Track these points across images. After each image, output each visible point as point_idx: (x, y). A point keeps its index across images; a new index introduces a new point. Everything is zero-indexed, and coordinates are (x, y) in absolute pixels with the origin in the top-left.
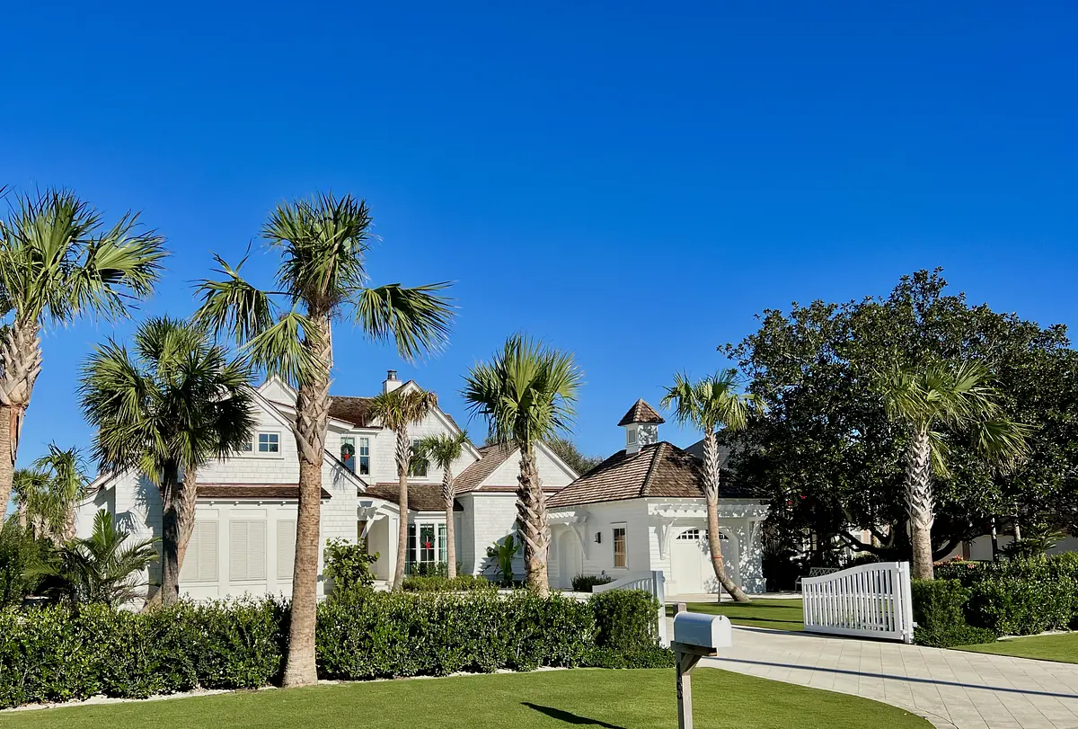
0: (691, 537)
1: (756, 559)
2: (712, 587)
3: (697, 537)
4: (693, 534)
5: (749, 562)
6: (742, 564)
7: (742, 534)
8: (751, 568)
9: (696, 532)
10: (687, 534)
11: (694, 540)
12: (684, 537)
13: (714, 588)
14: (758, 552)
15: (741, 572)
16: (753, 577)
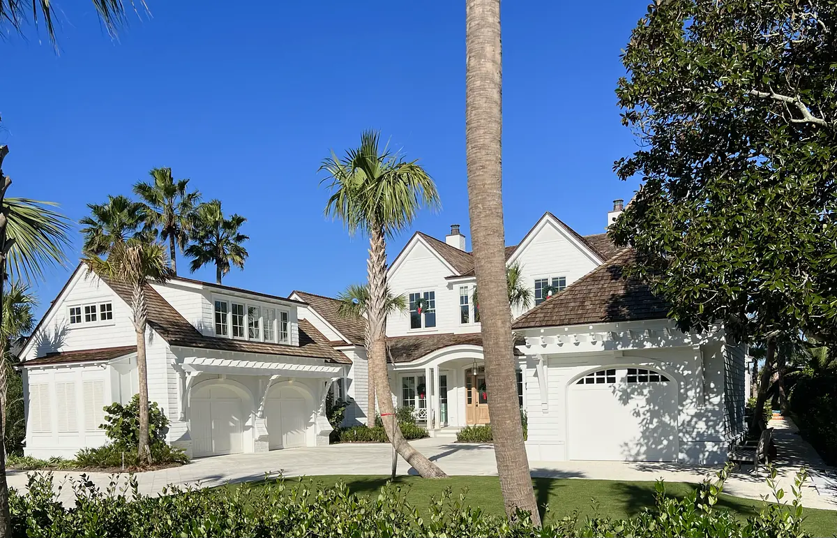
0: (600, 381)
1: (713, 411)
2: (634, 452)
3: (612, 380)
4: (605, 377)
5: (698, 416)
6: (683, 417)
7: (686, 373)
8: (701, 426)
9: (613, 372)
10: (595, 377)
11: (606, 384)
12: (590, 381)
13: (638, 454)
14: (716, 400)
15: (680, 431)
16: (701, 440)
